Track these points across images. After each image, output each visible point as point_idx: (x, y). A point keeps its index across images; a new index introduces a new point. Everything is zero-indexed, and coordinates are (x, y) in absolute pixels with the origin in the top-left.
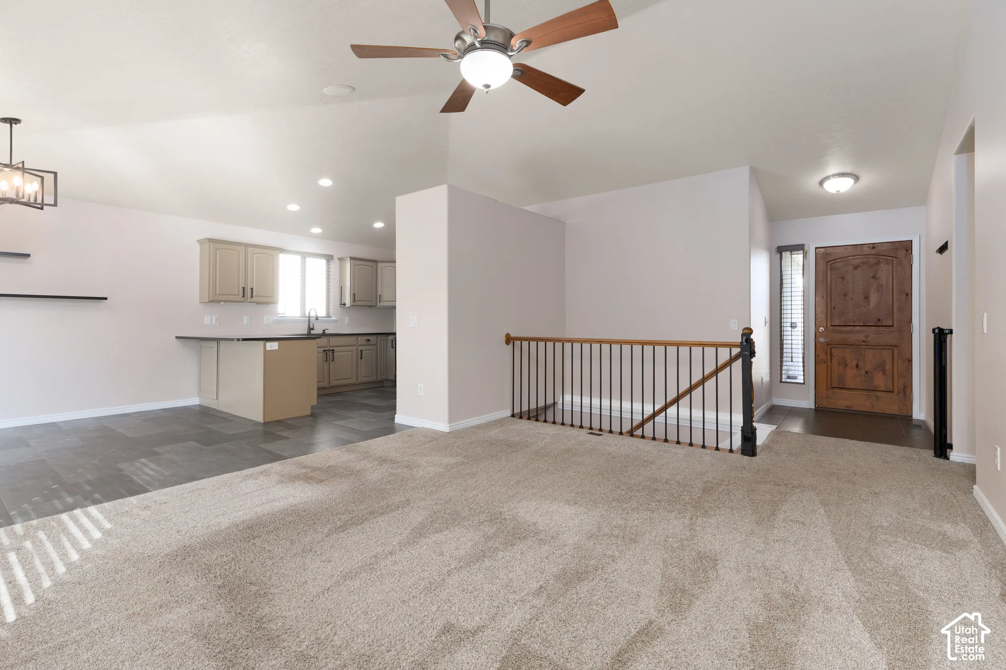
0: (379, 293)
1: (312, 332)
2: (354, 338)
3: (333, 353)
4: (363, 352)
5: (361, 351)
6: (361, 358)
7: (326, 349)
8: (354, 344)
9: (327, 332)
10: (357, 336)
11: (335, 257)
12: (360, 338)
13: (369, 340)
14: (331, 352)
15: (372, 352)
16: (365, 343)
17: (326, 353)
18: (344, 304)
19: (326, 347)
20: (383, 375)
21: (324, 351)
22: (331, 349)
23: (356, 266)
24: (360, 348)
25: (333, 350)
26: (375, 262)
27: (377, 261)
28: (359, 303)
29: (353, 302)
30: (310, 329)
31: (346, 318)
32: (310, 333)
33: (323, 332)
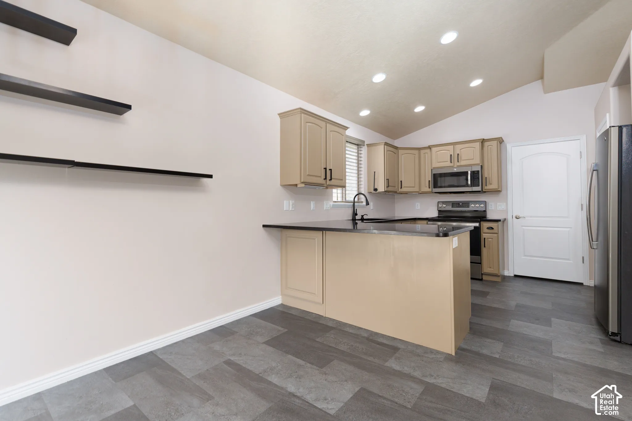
18: (376, 190)
23: (387, 152)
26: (397, 149)
27: (398, 147)
28: (390, 189)
29: (387, 187)
30: (355, 214)
31: (371, 204)
32: (355, 219)
33: (361, 217)
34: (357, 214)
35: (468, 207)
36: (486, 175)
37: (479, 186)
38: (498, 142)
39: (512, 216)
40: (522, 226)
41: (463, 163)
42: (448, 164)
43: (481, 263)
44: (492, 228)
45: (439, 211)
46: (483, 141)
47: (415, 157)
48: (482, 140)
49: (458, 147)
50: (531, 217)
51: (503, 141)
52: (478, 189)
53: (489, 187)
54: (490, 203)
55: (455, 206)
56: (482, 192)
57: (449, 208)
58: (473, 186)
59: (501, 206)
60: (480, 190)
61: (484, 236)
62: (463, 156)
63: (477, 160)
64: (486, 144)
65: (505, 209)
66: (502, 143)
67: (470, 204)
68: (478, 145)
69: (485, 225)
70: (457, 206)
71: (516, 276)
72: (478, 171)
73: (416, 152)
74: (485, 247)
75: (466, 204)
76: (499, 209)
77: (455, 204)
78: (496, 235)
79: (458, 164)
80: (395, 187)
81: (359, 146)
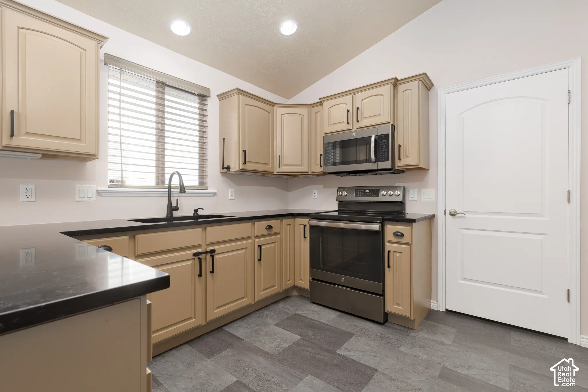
1: (176, 214)
2: (248, 225)
3: (213, 257)
4: (262, 247)
5: (260, 247)
6: (260, 260)
7: (200, 250)
8: (249, 235)
9: (200, 213)
10: (253, 221)
11: (214, 94)
12: (258, 224)
13: (271, 227)
14: (209, 256)
15: (275, 246)
16: (265, 232)
17: (200, 259)
18: (228, 168)
19: (199, 246)
20: (289, 280)
21: (195, 255)
22: (209, 249)
23: (247, 108)
25: (213, 251)
26: (274, 106)
27: (275, 104)
28: (249, 166)
29: (243, 163)
30: (171, 209)
31: (230, 190)
32: (173, 216)
33: (194, 212)
34: (176, 209)
35: (378, 195)
36: (399, 141)
37: (388, 160)
38: (421, 82)
39: (445, 211)
40: (460, 228)
41: (364, 123)
42: (344, 126)
43: (383, 295)
44: (402, 235)
45: (340, 202)
46: (396, 83)
47: (302, 118)
48: (393, 81)
49: (359, 96)
50: (475, 213)
51: (433, 85)
52: (387, 165)
53: (405, 161)
54: (411, 190)
55: (359, 195)
56: (393, 170)
57: (352, 197)
58: (379, 161)
59: (428, 194)
60: (390, 167)
61: (389, 247)
62: (365, 112)
63: (386, 117)
64: (401, 88)
65: (433, 199)
66: (431, 88)
67: (380, 191)
68: (387, 90)
69: (391, 229)
70: (361, 195)
71: (448, 311)
72: (387, 135)
73: (304, 111)
74: (389, 266)
75: (375, 191)
76: (424, 200)
77: (360, 192)
78: (408, 246)
79: (359, 125)
80: (268, 164)
81: (203, 97)
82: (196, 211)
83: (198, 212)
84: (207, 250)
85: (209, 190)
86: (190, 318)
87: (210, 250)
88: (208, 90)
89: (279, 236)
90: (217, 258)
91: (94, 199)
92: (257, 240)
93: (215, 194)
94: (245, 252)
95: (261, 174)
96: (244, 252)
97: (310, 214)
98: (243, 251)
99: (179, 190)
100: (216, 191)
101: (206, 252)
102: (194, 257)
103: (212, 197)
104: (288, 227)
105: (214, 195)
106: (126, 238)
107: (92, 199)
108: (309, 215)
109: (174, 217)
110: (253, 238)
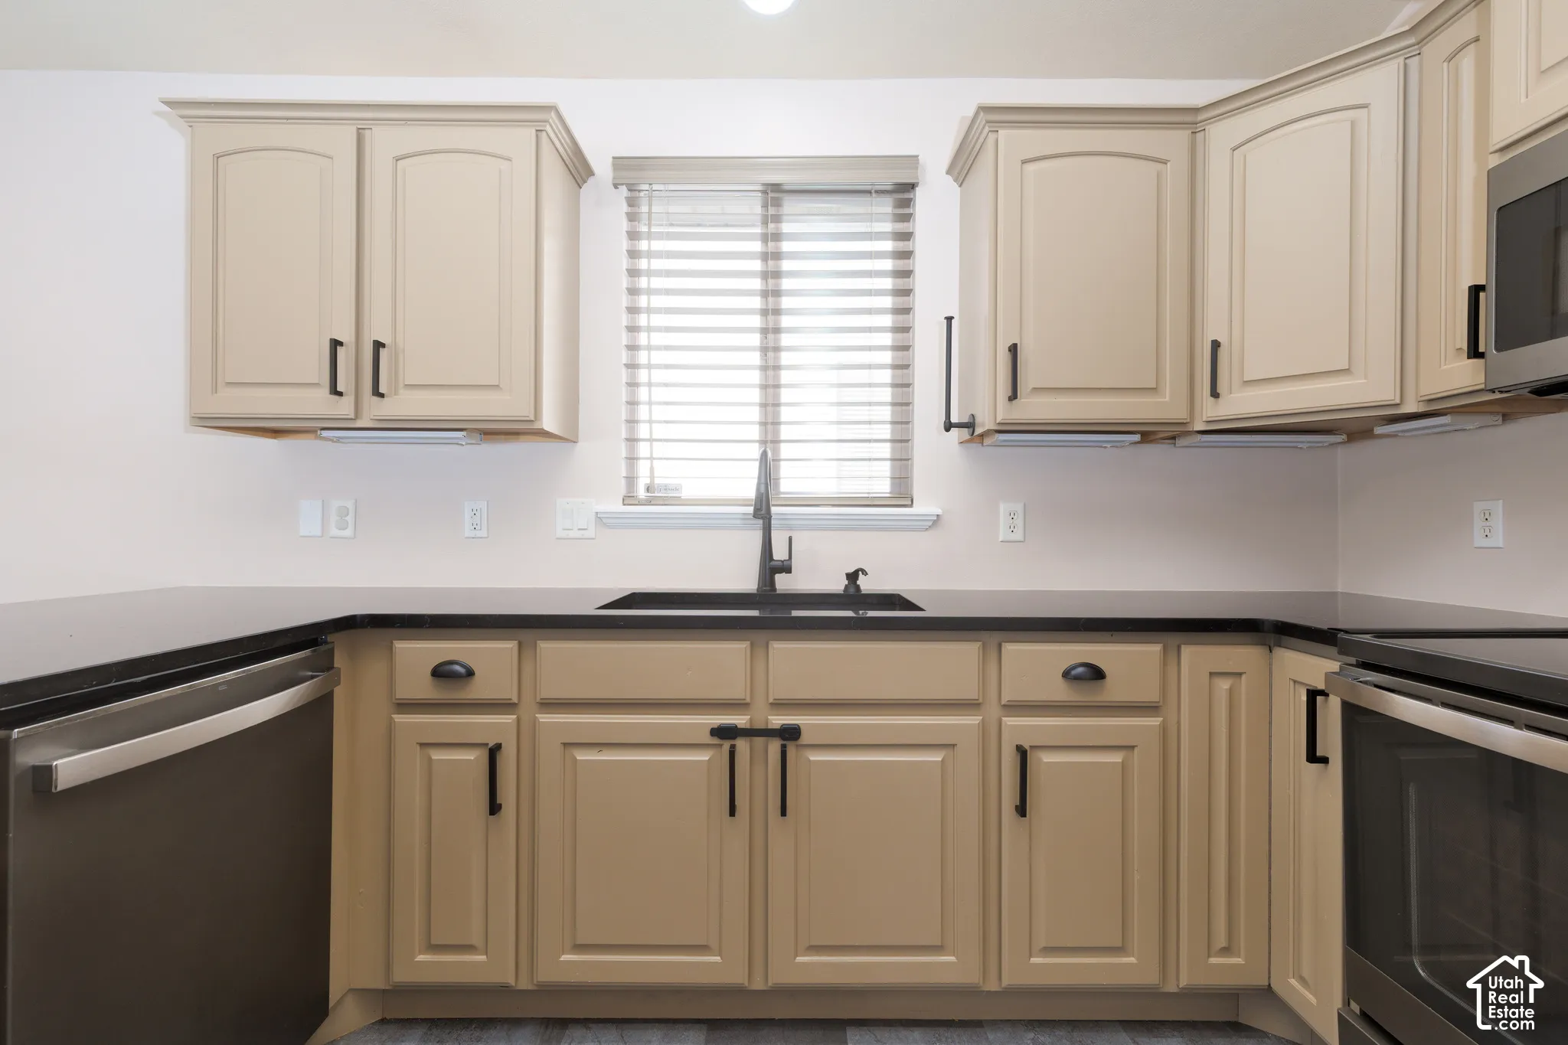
0: (1214, 330)
1: (783, 583)
3: (785, 753)
4: (1035, 758)
5: (1021, 753)
7: (740, 720)
8: (971, 693)
10: (994, 637)
12: (1017, 651)
13: (1096, 674)
14: (774, 748)
15: (1124, 766)
16: (1061, 691)
17: (732, 752)
18: (969, 425)
19: (741, 705)
20: (1225, 951)
22: (777, 721)
23: (1030, 168)
24: (1020, 727)
25: (790, 734)
27: (1196, 110)
28: (1033, 408)
29: (1010, 399)
30: (771, 568)
31: (1003, 508)
32: (775, 590)
33: (847, 582)
34: (786, 568)
80: (1153, 390)
81: (903, 193)
82: (852, 577)
83: (858, 582)
84: (770, 727)
85: (919, 508)
86: (703, 949)
87: (778, 727)
88: (912, 161)
89: (1155, 721)
90: (810, 761)
91: (590, 533)
92: (1010, 721)
93: (937, 520)
94: (942, 761)
95: (1137, 437)
96: (940, 759)
97: (1341, 635)
98: (936, 757)
99: (751, 510)
100: (939, 512)
101: (768, 733)
102: (716, 741)
103: (926, 533)
104: (1224, 685)
105: (930, 523)
106: (511, 646)
107: (586, 534)
108: (1335, 635)
109: (778, 592)
110: (993, 710)
